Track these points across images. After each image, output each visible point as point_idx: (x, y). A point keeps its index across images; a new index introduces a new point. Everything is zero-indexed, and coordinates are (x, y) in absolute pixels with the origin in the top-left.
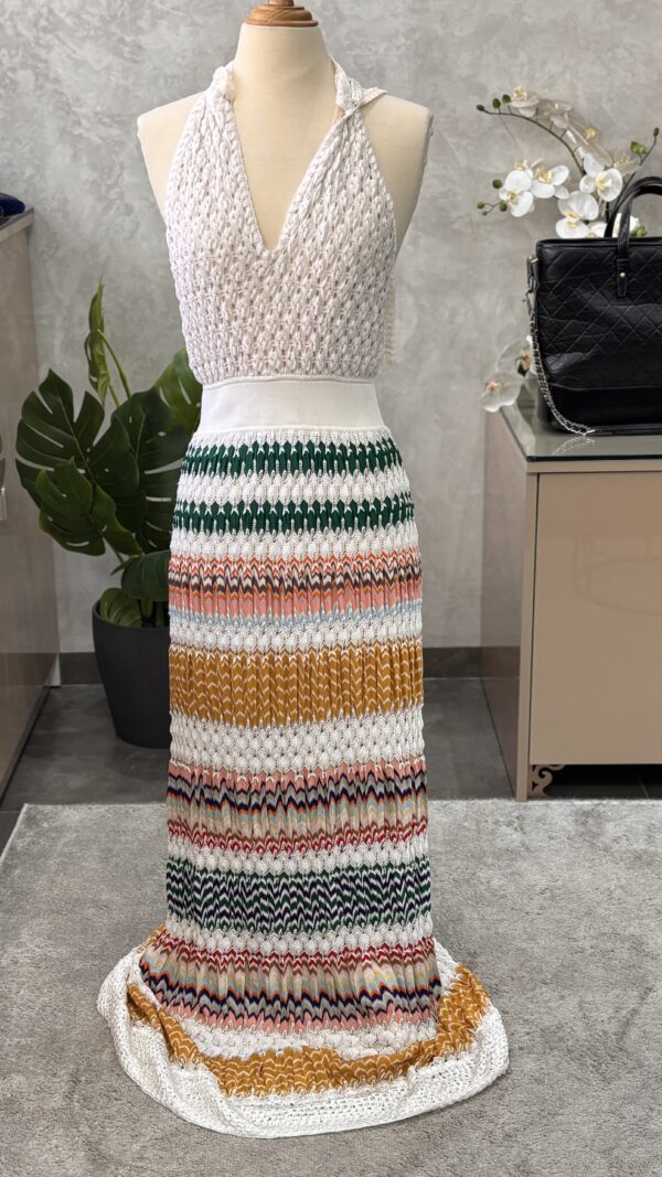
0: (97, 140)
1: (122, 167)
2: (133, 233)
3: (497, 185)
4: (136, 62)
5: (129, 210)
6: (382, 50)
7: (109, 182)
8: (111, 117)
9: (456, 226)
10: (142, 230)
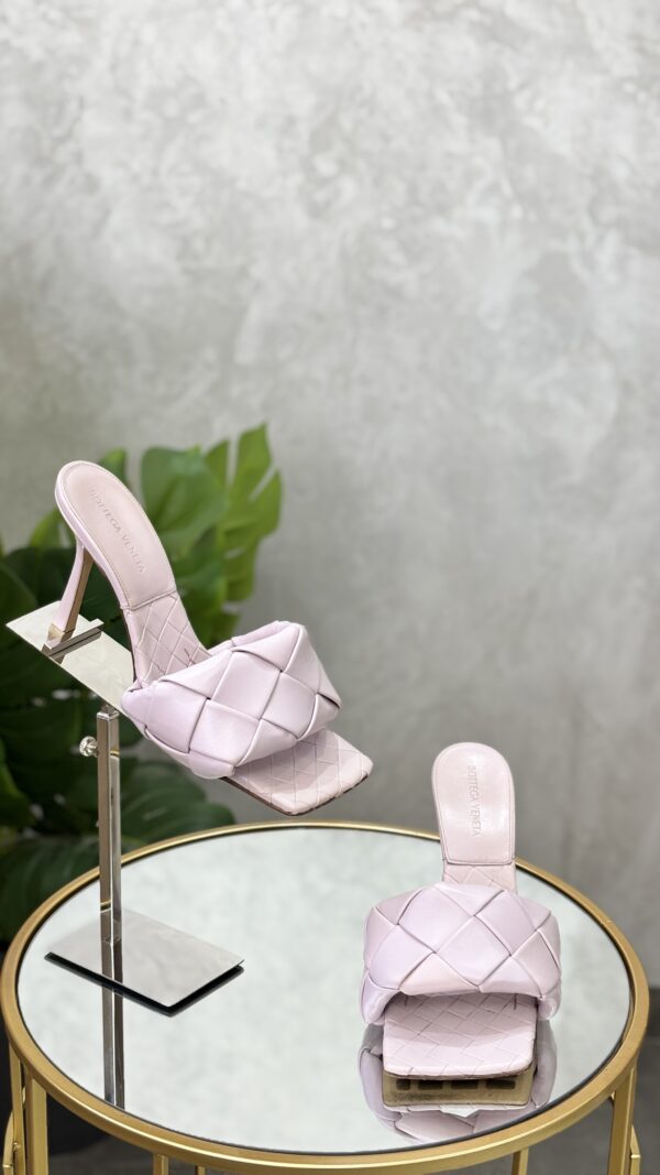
0: (36, 53)
1: (82, 105)
2: (98, 227)
5: (91, 184)
7: (58, 132)
8: (66, 11)
10: (117, 220)
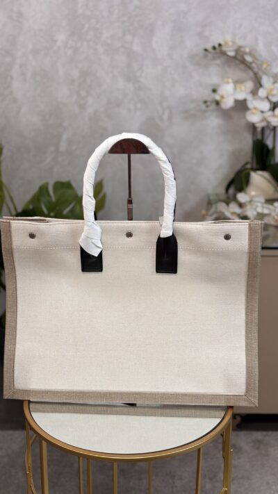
1: (12, 78)
2: (18, 113)
3: (214, 91)
4: (19, 22)
5: (15, 101)
6: (153, 18)
7: (5, 86)
8: (6, 51)
10: (23, 111)
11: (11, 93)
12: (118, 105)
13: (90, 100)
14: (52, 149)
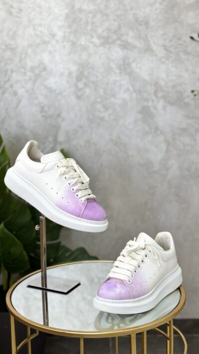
2: (17, 105)
4: (19, 17)
5: (15, 94)
6: (147, 11)
7: (5, 79)
8: (6, 46)
9: (186, 100)
11: (11, 86)
12: (114, 96)
13: (87, 91)
14: (51, 139)
